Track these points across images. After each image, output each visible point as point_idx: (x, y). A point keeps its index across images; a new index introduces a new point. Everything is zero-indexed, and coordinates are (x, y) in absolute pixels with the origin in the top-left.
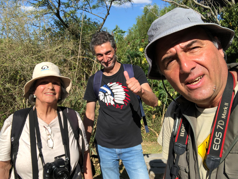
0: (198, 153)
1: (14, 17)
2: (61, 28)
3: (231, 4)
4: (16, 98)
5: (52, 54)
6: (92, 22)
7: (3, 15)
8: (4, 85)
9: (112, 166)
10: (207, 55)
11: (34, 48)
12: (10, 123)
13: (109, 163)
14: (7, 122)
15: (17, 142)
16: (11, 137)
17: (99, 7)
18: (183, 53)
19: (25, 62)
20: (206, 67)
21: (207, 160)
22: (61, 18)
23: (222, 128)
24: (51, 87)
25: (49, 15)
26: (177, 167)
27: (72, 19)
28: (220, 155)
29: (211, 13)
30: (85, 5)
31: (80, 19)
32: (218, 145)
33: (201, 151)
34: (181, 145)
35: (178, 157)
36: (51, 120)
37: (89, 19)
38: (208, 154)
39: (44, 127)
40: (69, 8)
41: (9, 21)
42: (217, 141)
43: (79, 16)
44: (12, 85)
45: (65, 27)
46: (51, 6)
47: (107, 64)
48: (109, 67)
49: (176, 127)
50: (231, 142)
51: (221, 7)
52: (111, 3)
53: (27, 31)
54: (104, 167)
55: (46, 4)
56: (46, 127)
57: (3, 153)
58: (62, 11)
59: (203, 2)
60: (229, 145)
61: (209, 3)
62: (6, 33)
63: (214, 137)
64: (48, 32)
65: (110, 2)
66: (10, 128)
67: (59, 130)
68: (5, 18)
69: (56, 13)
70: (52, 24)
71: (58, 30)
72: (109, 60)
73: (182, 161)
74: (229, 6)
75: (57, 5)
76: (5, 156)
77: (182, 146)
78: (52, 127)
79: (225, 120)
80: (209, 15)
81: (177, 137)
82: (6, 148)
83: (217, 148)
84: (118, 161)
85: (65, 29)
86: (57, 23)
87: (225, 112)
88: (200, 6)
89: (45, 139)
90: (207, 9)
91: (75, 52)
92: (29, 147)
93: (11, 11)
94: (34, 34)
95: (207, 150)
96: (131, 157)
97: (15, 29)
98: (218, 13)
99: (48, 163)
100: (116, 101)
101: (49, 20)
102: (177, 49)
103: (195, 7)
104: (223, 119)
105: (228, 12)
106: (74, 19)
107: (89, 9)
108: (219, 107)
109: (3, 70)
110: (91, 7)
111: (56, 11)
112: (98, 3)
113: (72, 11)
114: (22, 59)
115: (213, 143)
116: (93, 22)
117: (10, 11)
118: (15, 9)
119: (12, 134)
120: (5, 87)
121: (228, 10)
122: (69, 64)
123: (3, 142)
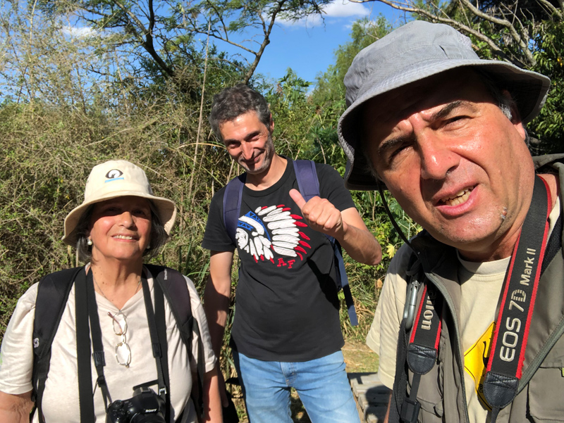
0: (465, 369)
1: (46, 54)
2: (157, 77)
3: (560, 15)
4: (51, 241)
5: (134, 138)
6: (229, 63)
7: (22, 48)
8: (23, 211)
9: (273, 404)
10: (485, 136)
11: (93, 124)
12: (31, 304)
13: (266, 395)
14: (25, 302)
15: (48, 348)
16: (34, 338)
17: (245, 25)
18: (429, 130)
19: (72, 157)
20: (483, 164)
21: (485, 385)
22: (158, 53)
23: (522, 309)
24: (127, 223)
25: (129, 47)
26: (413, 404)
27: (182, 55)
28: (518, 372)
29: (513, 37)
30: (213, 22)
31: (201, 56)
32: (511, 349)
33: (472, 364)
34: (423, 349)
35: (417, 379)
36: (126, 297)
37: (223, 55)
38: (489, 370)
39: (110, 315)
40: (176, 29)
41: (34, 62)
42: (510, 340)
43: (198, 48)
44: (44, 211)
45: (167, 75)
46: (134, 25)
47: (251, 163)
48: (258, 171)
49: (412, 307)
50: (543, 342)
51: (536, 21)
52: (274, 18)
53: (78, 85)
54: (254, 405)
55: (122, 20)
56: (113, 315)
57: (15, 376)
58: (159, 38)
59: (494, 10)
60: (537, 349)
61: (509, 12)
62: (29, 91)
63: (503, 329)
64: (126, 86)
65: (272, 14)
66: (30, 317)
67: (146, 322)
68: (27, 56)
69: (144, 43)
70: (137, 69)
71: (149, 82)
72: (255, 154)
73: (427, 389)
74: (557, 19)
75: (146, 22)
76: (21, 381)
77: (427, 354)
78: (128, 315)
79: (528, 290)
80: (508, 41)
81: (415, 332)
82: (22, 362)
83: (509, 357)
84: (288, 392)
85: (167, 79)
86: (148, 66)
87: (528, 270)
88: (485, 19)
89: (111, 343)
90: (503, 26)
91: (190, 132)
92: (73, 362)
93: (41, 40)
94: (94, 91)
95: (486, 361)
96: (318, 382)
97: (50, 81)
98: (530, 35)
99: (117, 402)
100: (276, 250)
101: (129, 59)
102: (416, 121)
103: (474, 23)
104: (523, 287)
105: (553, 33)
106: (188, 54)
107: (222, 31)
108: (514, 259)
109: (22, 177)
110: (227, 26)
111: (144, 38)
112: (243, 17)
113: (183, 38)
114: (64, 151)
115: (500, 344)
116: (232, 61)
117: (37, 38)
118: (49, 34)
119: (36, 331)
120: (26, 217)
121: (553, 28)
122: (174, 161)
123: (16, 350)
